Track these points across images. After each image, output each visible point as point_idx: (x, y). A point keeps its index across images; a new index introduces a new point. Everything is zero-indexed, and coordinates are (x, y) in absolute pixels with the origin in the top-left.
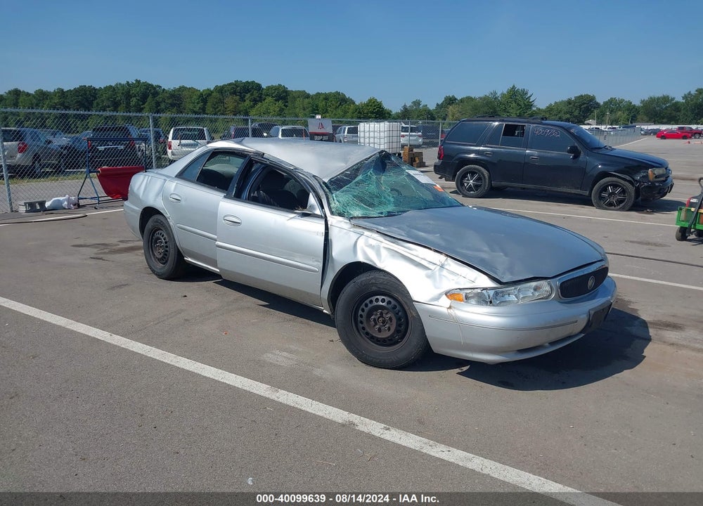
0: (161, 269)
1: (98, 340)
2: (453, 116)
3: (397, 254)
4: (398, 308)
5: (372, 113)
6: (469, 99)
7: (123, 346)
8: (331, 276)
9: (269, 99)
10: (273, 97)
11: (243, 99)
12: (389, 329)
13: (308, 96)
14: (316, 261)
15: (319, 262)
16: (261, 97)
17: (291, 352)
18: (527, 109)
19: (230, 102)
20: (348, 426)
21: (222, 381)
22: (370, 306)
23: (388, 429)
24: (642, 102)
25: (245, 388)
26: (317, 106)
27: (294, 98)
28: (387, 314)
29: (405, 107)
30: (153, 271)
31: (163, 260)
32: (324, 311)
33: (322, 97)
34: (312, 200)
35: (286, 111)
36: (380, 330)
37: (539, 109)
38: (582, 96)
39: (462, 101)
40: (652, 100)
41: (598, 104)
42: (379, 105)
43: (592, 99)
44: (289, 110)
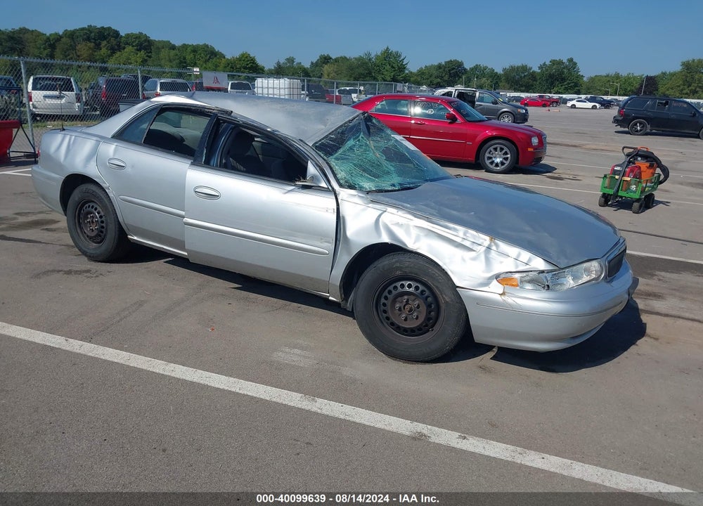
0: (95, 249)
1: (53, 348)
2: (328, 76)
3: (431, 233)
4: (427, 293)
5: (245, 68)
6: (344, 59)
7: (90, 354)
8: (344, 260)
9: (129, 49)
10: (133, 46)
11: (98, 47)
12: (417, 318)
13: (173, 47)
14: (326, 242)
15: (329, 242)
16: (119, 46)
17: (302, 348)
18: (400, 71)
19: (84, 48)
20: (419, 438)
21: (241, 392)
22: (394, 292)
23: (465, 438)
24: (504, 70)
25: (274, 400)
26: (185, 58)
27: (158, 48)
28: (414, 301)
29: (278, 63)
30: (84, 253)
31: (99, 237)
32: (330, 298)
33: (189, 49)
34: (311, 169)
35: (150, 62)
36: (406, 320)
37: (411, 72)
38: (451, 61)
39: (336, 60)
40: (513, 69)
41: (465, 69)
42: (253, 61)
43: (460, 65)
44: (153, 61)
